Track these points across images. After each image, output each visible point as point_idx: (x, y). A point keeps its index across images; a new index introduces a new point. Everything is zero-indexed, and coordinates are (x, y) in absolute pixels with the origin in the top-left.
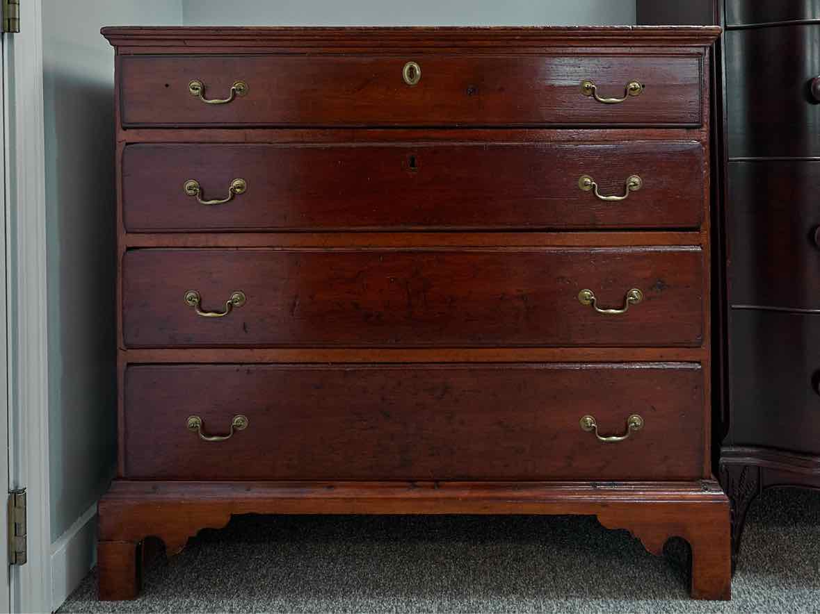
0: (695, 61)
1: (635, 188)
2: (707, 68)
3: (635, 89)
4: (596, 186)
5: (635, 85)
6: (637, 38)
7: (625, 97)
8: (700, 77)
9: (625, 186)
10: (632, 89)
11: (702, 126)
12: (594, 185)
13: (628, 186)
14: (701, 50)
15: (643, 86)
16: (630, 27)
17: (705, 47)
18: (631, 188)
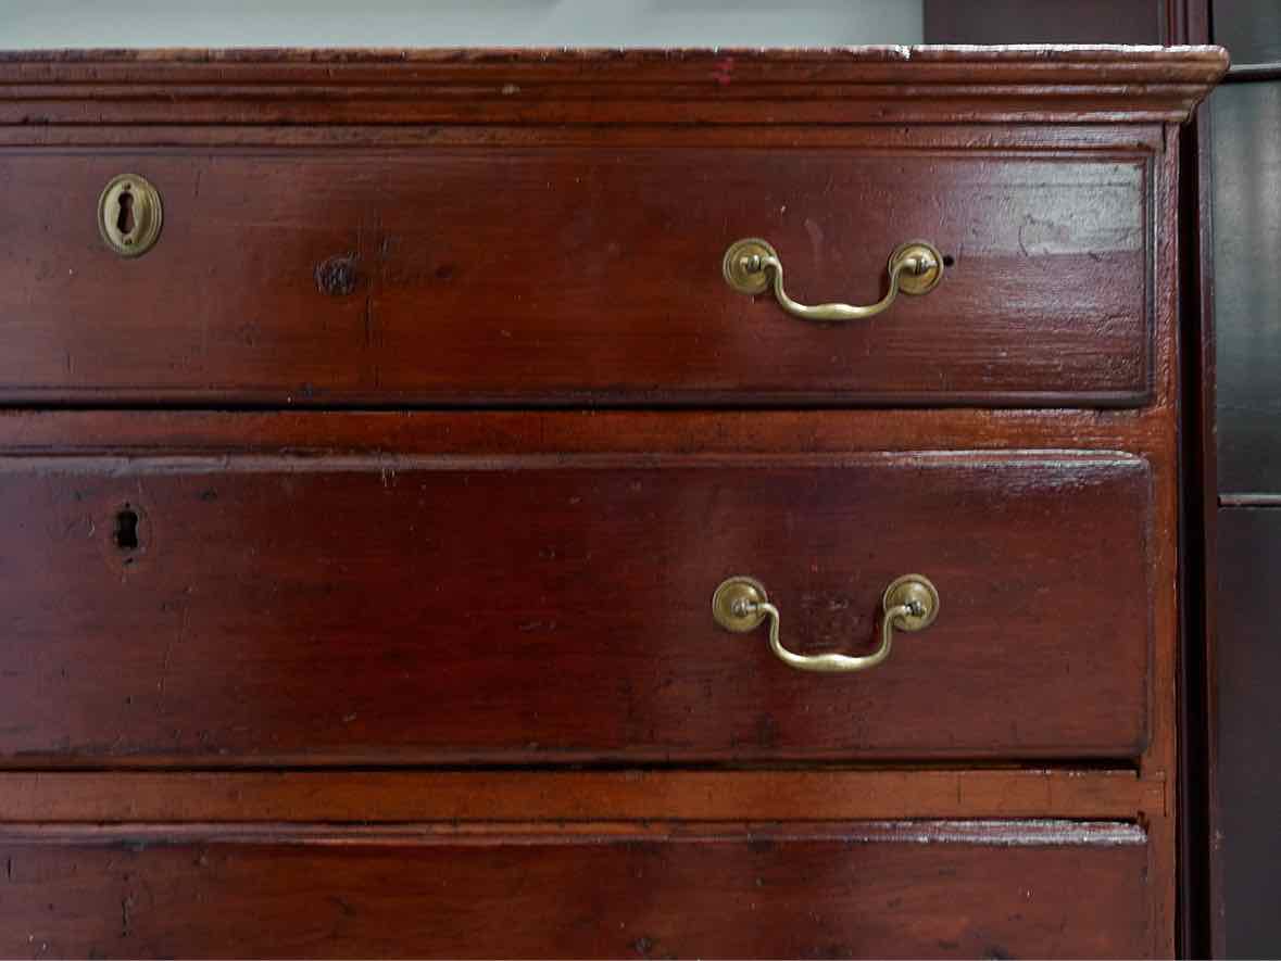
0: (1129, 172)
1: (916, 623)
2: (1171, 201)
3: (919, 270)
4: (776, 614)
5: (918, 259)
6: (928, 90)
7: (881, 299)
8: (1146, 227)
9: (879, 613)
10: (907, 270)
11: (1151, 400)
12: (769, 615)
13: (889, 615)
14: (1151, 135)
15: (948, 261)
16: (906, 52)
17: (1164, 124)
18: (899, 624)
